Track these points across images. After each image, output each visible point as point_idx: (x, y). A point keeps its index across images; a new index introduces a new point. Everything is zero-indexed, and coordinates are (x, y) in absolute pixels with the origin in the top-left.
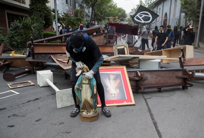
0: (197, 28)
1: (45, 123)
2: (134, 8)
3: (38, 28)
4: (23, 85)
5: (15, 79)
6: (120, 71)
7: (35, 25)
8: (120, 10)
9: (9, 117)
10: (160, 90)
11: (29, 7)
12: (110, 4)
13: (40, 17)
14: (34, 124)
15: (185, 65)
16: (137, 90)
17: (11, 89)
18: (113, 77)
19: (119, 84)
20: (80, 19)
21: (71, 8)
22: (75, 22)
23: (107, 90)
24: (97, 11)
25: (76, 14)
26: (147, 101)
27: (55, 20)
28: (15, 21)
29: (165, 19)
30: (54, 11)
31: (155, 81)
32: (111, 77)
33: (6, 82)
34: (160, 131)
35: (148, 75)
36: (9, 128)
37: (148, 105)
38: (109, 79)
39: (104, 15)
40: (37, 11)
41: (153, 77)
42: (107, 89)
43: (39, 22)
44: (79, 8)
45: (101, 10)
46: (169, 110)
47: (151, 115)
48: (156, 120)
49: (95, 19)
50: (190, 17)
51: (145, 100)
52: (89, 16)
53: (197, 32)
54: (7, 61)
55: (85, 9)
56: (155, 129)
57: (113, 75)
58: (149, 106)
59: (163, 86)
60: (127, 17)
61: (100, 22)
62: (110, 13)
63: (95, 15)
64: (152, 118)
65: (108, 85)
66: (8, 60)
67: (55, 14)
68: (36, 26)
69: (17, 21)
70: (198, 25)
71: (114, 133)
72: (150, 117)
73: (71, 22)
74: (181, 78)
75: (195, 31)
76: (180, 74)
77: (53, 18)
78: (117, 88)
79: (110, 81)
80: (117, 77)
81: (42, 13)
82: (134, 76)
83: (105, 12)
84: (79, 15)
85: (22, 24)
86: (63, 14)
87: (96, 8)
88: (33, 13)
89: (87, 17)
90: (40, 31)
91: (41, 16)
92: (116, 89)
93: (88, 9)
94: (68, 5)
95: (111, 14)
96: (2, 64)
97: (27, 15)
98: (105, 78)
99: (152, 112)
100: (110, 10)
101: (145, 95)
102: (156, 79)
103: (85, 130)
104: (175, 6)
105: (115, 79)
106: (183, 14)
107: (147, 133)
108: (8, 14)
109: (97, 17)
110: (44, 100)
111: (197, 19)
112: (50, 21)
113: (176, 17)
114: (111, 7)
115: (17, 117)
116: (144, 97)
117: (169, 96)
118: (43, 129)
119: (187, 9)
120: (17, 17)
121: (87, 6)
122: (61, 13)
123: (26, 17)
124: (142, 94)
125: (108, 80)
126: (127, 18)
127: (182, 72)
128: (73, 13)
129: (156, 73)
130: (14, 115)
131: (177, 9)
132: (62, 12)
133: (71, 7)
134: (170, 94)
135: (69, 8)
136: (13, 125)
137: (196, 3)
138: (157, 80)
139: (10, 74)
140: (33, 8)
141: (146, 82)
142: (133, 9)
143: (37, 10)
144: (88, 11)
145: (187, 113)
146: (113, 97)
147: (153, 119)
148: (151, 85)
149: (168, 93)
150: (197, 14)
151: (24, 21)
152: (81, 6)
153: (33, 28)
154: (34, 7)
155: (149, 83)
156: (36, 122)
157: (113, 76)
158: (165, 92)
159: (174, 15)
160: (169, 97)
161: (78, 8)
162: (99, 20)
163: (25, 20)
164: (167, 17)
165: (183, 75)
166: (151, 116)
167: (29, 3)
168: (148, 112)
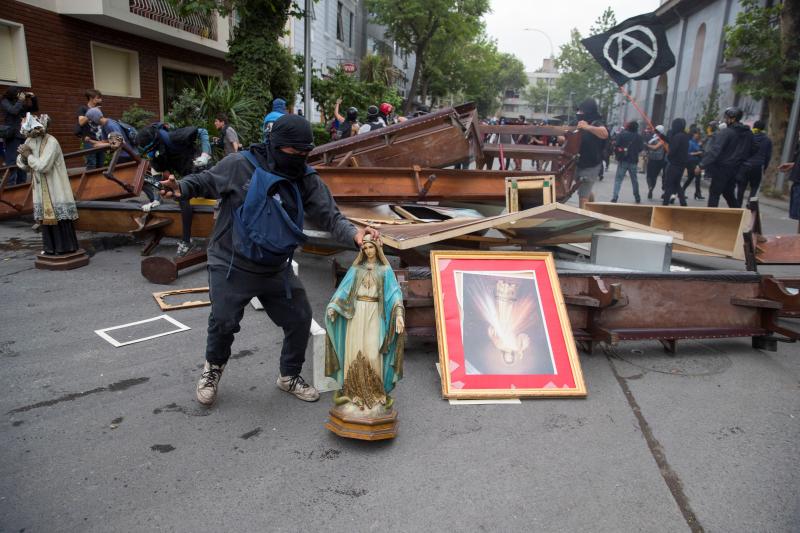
0: (785, 125)
1: (274, 448)
2: (552, 57)
3: (250, 113)
4: (202, 300)
5: (177, 277)
6: (534, 271)
7: (241, 104)
8: (507, 62)
9: (157, 411)
10: (670, 345)
11: (226, 49)
12: (476, 42)
13: (260, 79)
14: (236, 448)
15: (763, 261)
16: (589, 342)
17: (165, 310)
18: (506, 291)
19: (528, 316)
20: (381, 88)
21: (351, 54)
22: (364, 97)
23: (487, 334)
24: (434, 64)
25: (367, 72)
26: (630, 389)
27: (302, 90)
28: (185, 90)
29: (659, 93)
30: (301, 61)
31: (656, 312)
32: (502, 290)
33: (149, 287)
34: (700, 518)
35: (631, 293)
36: (157, 452)
37: (636, 406)
38: (495, 297)
39: (454, 77)
40: (251, 60)
41: (648, 299)
42: (487, 331)
43: (255, 95)
44: (375, 54)
45: (445, 60)
46: (718, 429)
47: (653, 445)
48: (673, 468)
49: (425, 91)
50: (759, 88)
51: (621, 385)
52: (406, 80)
53: (783, 141)
54: (156, 218)
55: (395, 57)
56: (676, 509)
57: (510, 284)
58: (639, 408)
59: (683, 335)
60: (528, 83)
61: (439, 99)
62: (474, 72)
63: (426, 76)
64: (657, 460)
65: (490, 321)
66: (158, 215)
67: (304, 69)
68: (246, 107)
69: (190, 91)
70: (789, 116)
71: (521, 508)
72: (650, 454)
73: (352, 98)
74: (750, 308)
75: (774, 134)
76: (748, 294)
77: (296, 82)
78: (523, 332)
79: (496, 305)
80: (521, 291)
81: (266, 68)
82: (582, 294)
83: (459, 67)
84: (376, 73)
85: (204, 100)
86: (326, 72)
87: (429, 53)
88: (237, 68)
89: (400, 82)
90: (256, 125)
91: (261, 77)
92: (517, 335)
93: (404, 56)
94: (344, 44)
95: (478, 73)
96: (141, 226)
97: (220, 74)
98: (480, 292)
99: (656, 435)
100: (474, 61)
101: (616, 363)
102: (659, 305)
103: (415, 488)
104: (699, 49)
105: (516, 299)
106: (727, 78)
107: (649, 524)
108: (165, 70)
109: (429, 83)
110: (269, 357)
111: (786, 95)
112: (287, 93)
113: (700, 85)
114: (476, 50)
115: (180, 413)
116: (615, 372)
117: (707, 374)
118: (267, 468)
119: (749, 59)
120: (191, 79)
121: (400, 49)
122: (320, 67)
123: (217, 79)
124: (606, 359)
125: (489, 301)
126: (527, 88)
127: (757, 285)
128: (356, 70)
129: (659, 284)
130: (173, 406)
131: (703, 60)
132: (324, 66)
133: (352, 50)
134: (709, 364)
135: (344, 54)
136: (169, 446)
137: (782, 36)
138: (661, 310)
139: (163, 261)
140: (240, 53)
141: (621, 316)
142: (548, 57)
143: (252, 58)
144: (405, 63)
145: (794, 449)
146: (508, 363)
147: (662, 464)
148: (640, 327)
149: (702, 360)
150: (786, 78)
151: (211, 92)
152: (383, 48)
153: (236, 113)
154: (241, 49)
155: (634, 318)
156: (243, 441)
157: (507, 285)
158: (691, 355)
159: (693, 79)
160: (707, 377)
161: (372, 52)
162: (438, 93)
163: (213, 87)
164: (667, 88)
165: (759, 297)
166: (652, 452)
167: (228, 38)
168: (640, 432)
